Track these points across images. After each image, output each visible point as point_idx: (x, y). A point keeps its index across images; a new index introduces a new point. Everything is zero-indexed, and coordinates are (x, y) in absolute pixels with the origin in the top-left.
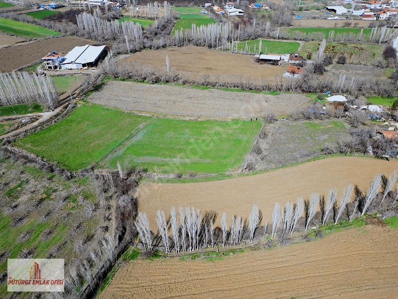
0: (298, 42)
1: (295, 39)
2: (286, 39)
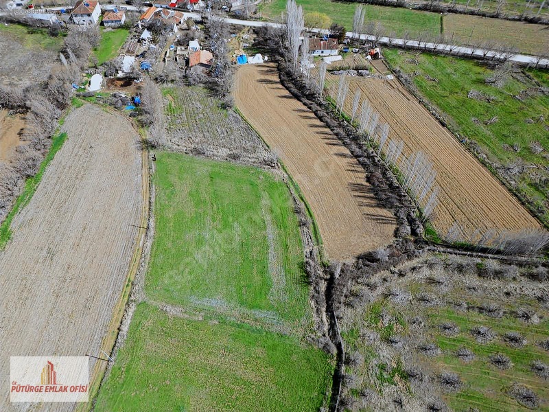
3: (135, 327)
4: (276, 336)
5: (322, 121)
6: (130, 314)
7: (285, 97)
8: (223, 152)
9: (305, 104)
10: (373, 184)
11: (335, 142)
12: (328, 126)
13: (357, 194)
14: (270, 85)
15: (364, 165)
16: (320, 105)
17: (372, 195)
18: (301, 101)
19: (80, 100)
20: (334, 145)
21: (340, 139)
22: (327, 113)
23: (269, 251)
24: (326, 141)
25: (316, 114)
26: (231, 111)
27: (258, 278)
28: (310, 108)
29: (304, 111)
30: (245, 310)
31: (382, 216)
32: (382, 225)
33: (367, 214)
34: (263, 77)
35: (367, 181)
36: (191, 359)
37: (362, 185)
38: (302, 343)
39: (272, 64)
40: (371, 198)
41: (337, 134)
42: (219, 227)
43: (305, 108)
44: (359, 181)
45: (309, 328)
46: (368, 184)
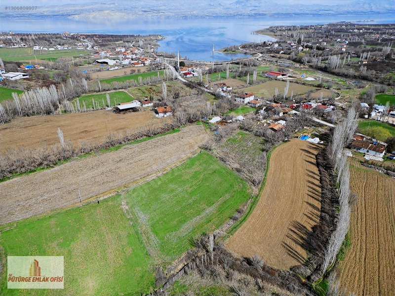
0: (121, 90)
1: (115, 89)
2: (107, 90)
3: (106, 200)
4: (145, 252)
5: (320, 183)
6: (110, 195)
7: (310, 162)
8: (236, 166)
9: (319, 170)
10: (314, 232)
11: (316, 197)
12: (322, 187)
13: (293, 229)
14: (307, 154)
15: (322, 218)
16: (330, 175)
17: (305, 237)
18: (318, 168)
19: (201, 123)
20: (313, 197)
21: (322, 197)
22: (330, 181)
23: (198, 217)
24: (310, 194)
25: (320, 178)
26: (264, 153)
27: (175, 222)
28: (320, 173)
29: (314, 173)
30: (149, 230)
31: (296, 252)
32: (289, 256)
33: (286, 244)
34: (307, 149)
35: (312, 228)
36: (103, 228)
37: (305, 227)
38: (151, 266)
39: (322, 146)
40: (302, 238)
41: (322, 194)
42: (189, 191)
43: (317, 172)
44: (305, 225)
45: (165, 264)
46: (311, 230)
